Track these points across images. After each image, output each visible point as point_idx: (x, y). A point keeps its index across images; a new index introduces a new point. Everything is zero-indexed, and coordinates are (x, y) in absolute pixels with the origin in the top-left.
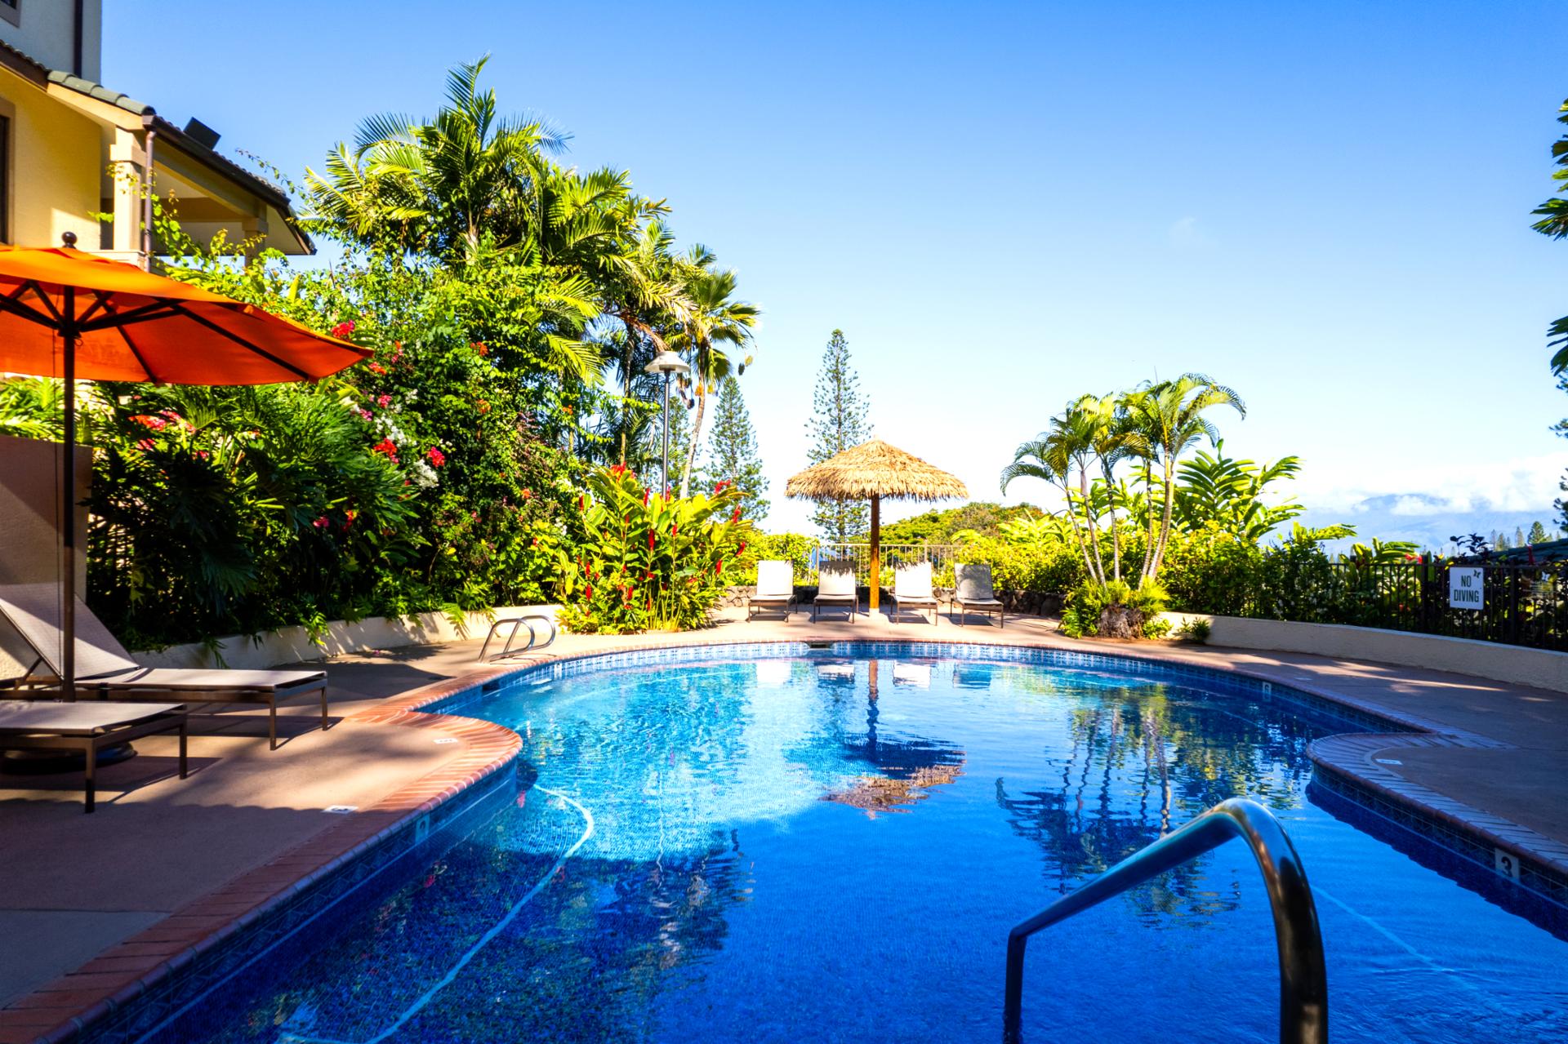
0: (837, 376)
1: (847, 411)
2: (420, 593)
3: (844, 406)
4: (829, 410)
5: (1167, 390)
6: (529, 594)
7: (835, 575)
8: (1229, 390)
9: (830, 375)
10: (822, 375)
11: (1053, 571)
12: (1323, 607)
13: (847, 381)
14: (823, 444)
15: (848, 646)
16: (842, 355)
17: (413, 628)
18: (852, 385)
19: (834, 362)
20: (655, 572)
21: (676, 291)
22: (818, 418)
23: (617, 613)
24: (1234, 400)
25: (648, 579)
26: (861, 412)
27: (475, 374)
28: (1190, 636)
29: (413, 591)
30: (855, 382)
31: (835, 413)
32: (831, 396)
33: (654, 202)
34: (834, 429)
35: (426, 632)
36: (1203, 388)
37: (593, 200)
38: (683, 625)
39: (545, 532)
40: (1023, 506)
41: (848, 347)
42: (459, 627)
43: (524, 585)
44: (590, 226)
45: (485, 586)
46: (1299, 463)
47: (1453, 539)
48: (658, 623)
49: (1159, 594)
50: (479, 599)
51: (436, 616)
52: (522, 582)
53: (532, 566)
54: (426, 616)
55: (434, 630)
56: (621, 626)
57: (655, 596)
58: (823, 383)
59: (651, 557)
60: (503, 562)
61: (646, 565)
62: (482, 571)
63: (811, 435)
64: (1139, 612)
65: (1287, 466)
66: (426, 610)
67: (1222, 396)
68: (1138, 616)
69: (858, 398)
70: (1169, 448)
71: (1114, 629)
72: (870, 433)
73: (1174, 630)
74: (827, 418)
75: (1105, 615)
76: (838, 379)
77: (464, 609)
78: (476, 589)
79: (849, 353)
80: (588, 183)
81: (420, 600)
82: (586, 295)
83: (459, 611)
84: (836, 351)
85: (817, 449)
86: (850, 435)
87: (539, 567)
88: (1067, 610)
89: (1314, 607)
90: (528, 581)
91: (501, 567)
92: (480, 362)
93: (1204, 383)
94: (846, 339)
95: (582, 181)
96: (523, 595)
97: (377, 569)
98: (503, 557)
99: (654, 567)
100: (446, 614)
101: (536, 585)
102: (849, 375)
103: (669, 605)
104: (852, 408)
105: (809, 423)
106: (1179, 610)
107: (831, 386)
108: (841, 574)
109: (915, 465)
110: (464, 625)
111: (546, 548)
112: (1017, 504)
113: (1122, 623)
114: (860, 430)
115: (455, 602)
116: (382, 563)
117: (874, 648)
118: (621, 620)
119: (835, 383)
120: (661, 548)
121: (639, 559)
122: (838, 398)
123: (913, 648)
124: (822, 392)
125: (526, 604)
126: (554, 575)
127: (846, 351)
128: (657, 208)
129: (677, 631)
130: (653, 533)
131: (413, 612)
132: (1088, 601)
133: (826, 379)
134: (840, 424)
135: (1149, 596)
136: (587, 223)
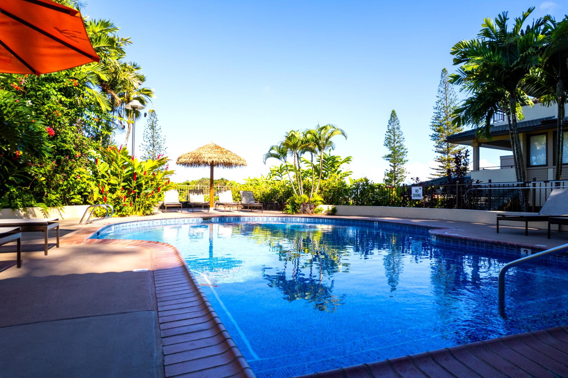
0: (153, 127)
1: (157, 141)
2: (28, 198)
3: (155, 139)
4: (150, 141)
5: (324, 129)
6: (76, 200)
7: (196, 195)
8: (341, 130)
9: (150, 127)
10: (147, 127)
11: (269, 194)
12: (374, 201)
13: (157, 130)
14: (147, 154)
15: (218, 219)
16: (155, 120)
17: (25, 214)
18: (159, 131)
19: (151, 122)
20: (135, 191)
21: (133, 76)
22: (145, 143)
23: (118, 208)
24: (343, 134)
25: (132, 193)
26: (163, 142)
27: (53, 98)
28: (330, 212)
29: (25, 197)
30: (160, 130)
31: (152, 142)
32: (150, 135)
33: (125, 38)
34: (151, 148)
35: (31, 216)
36: (334, 129)
37: (101, 31)
38: (144, 214)
39: (83, 173)
40: (222, 179)
41: (157, 117)
42: (46, 214)
43: (74, 196)
44: (101, 42)
45: (58, 195)
46: (351, 159)
47: (412, 179)
48: (134, 213)
49: (319, 198)
50: (55, 201)
51: (35, 209)
52: (73, 195)
53: (79, 188)
54: (31, 209)
55: (34, 215)
56: (119, 214)
57: (134, 201)
58: (147, 130)
59: (134, 184)
60: (65, 186)
61: (131, 187)
62: (56, 188)
63: (142, 150)
64: (313, 204)
65: (348, 160)
66: (32, 206)
67: (339, 132)
68: (313, 206)
69: (161, 136)
70: (320, 149)
71: (305, 211)
72: (166, 150)
73: (324, 211)
74: (148, 144)
75: (302, 206)
76: (153, 129)
77: (49, 206)
78: (54, 197)
79: (158, 119)
80: (99, 25)
81: (28, 201)
82: (102, 71)
83: (46, 207)
84: (152, 118)
85: (144, 156)
86: (158, 151)
87: (82, 188)
88: (288, 205)
89: (372, 201)
90: (76, 195)
91: (65, 187)
92: (55, 93)
93: (334, 128)
94: (156, 114)
95: (96, 23)
96: (73, 201)
97: (7, 186)
98: (65, 183)
99: (135, 189)
100: (40, 208)
101: (80, 196)
102: (157, 127)
103: (139, 205)
104: (159, 140)
105: (141, 145)
106: (324, 204)
107: (150, 131)
108: (198, 195)
109: (230, 153)
110: (47, 213)
111: (85, 180)
112: (220, 178)
113: (308, 209)
114: (162, 149)
115: (44, 203)
116: (11, 183)
117: (227, 219)
118: (120, 210)
119: (152, 130)
120: (139, 180)
121: (128, 185)
122: (153, 136)
123: (242, 218)
124: (146, 134)
125: (73, 205)
126: (87, 192)
127: (156, 118)
128: (126, 41)
129: (142, 216)
130: (136, 174)
131: (25, 207)
132: (296, 201)
133: (148, 128)
134: (154, 146)
135: (316, 199)
136: (99, 41)
